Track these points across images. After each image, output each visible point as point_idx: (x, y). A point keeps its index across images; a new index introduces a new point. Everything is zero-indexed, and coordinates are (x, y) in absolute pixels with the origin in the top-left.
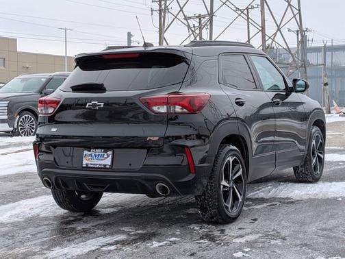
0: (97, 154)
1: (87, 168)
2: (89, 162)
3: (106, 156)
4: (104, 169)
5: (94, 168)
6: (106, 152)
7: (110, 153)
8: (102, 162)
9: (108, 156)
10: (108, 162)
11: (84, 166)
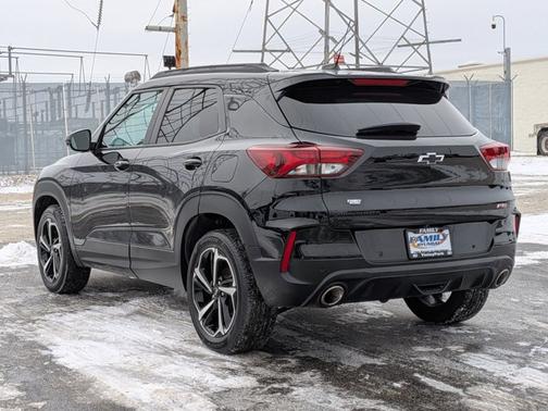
0: (428, 235)
1: (421, 259)
2: (419, 250)
3: (441, 237)
4: (445, 257)
5: (431, 257)
6: (441, 231)
7: (446, 232)
8: (438, 248)
9: (445, 238)
10: (446, 246)
11: (415, 256)
